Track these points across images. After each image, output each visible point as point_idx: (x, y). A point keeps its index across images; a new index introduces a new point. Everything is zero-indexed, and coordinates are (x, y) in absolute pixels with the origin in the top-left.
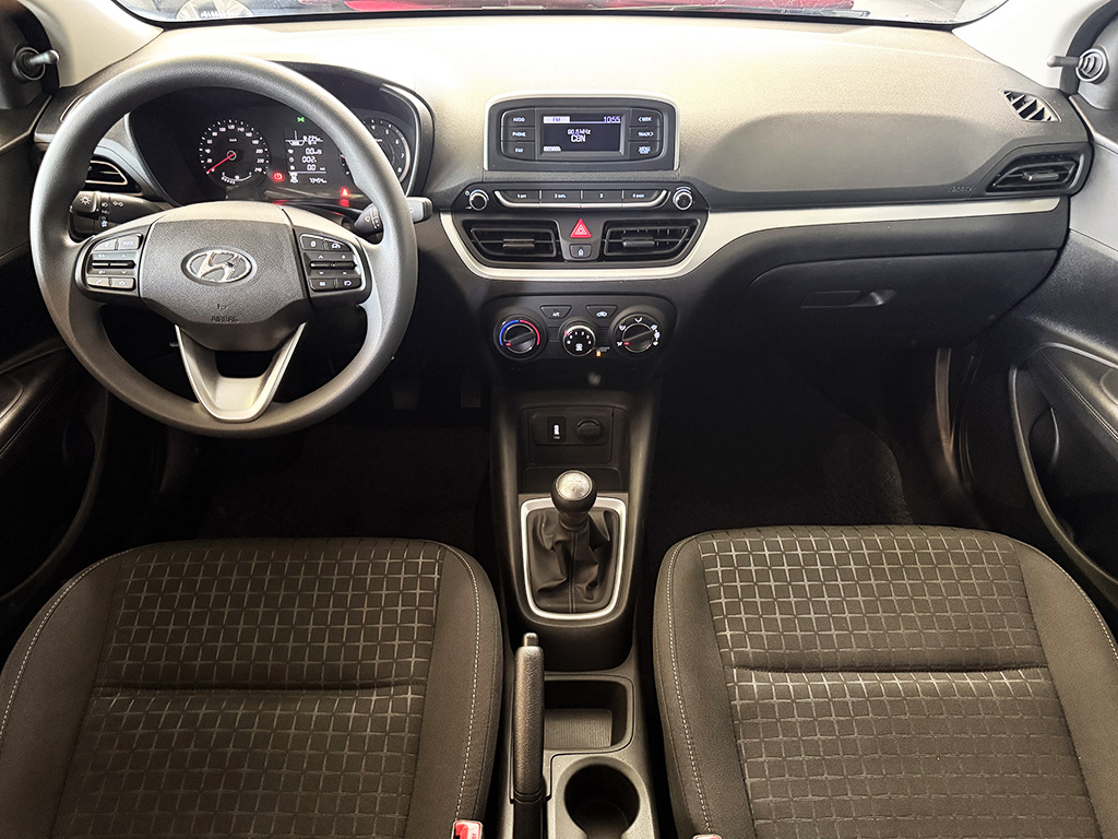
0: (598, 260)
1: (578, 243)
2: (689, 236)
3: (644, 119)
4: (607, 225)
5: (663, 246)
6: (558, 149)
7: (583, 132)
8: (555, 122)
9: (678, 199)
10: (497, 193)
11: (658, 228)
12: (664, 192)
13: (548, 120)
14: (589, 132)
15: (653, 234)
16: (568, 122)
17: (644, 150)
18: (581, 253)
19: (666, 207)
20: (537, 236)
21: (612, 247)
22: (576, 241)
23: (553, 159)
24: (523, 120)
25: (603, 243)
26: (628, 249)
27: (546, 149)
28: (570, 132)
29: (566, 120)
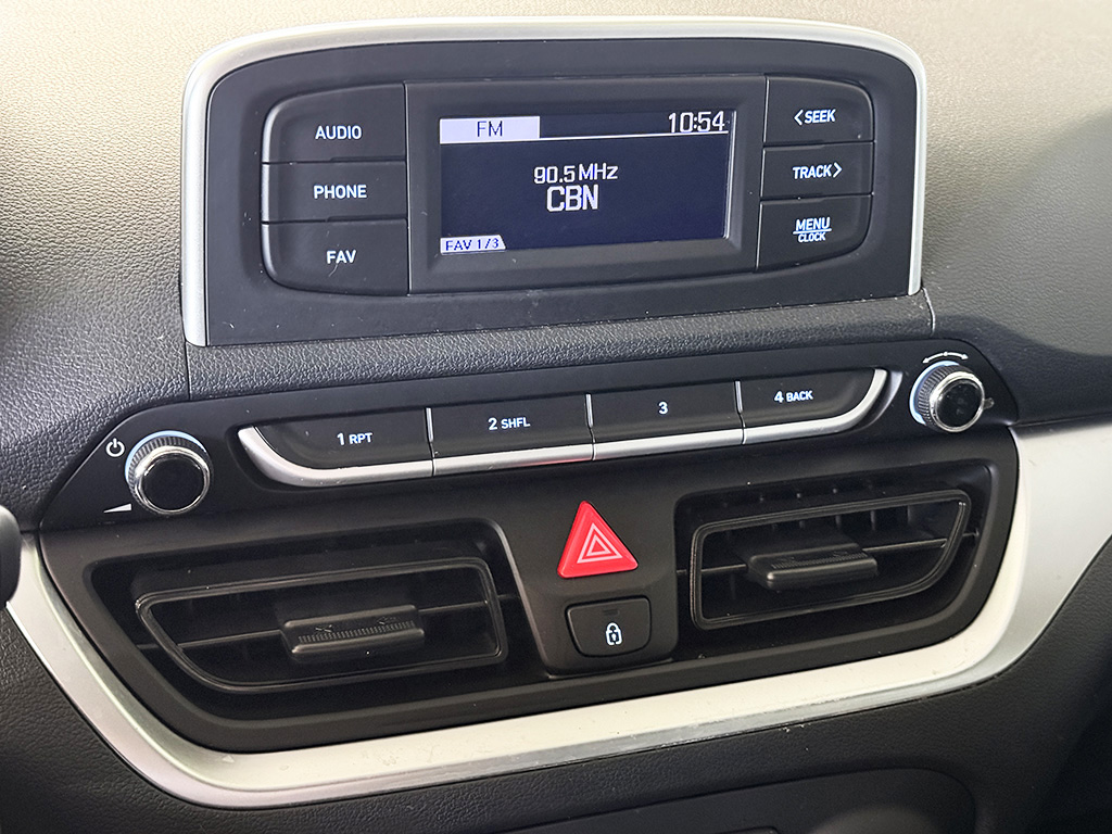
0: (678, 654)
1: (604, 595)
2: (975, 520)
3: (813, 117)
4: (688, 514)
5: (893, 568)
6: (493, 243)
7: (593, 171)
8: (485, 138)
9: (936, 396)
10: (250, 438)
11: (871, 506)
12: (880, 377)
13: (456, 131)
14: (611, 173)
15: (855, 528)
16: (536, 137)
17: (812, 230)
18: (614, 635)
19: (890, 425)
20: (414, 588)
21: (714, 591)
23: (480, 278)
24: (353, 132)
25: (683, 583)
26: (791, 593)
27: (449, 245)
28: (542, 175)
29: (524, 129)
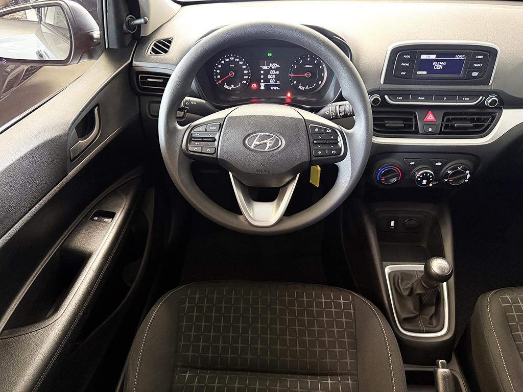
0: (439, 134)
1: (430, 124)
2: (492, 121)
3: (479, 57)
4: (445, 115)
5: (476, 127)
6: (425, 73)
7: (442, 63)
8: (427, 58)
9: (490, 101)
10: (386, 97)
11: (476, 117)
12: (481, 97)
13: (423, 57)
14: (445, 64)
15: (472, 120)
16: (435, 58)
17: (475, 74)
18: (430, 130)
19: (481, 105)
20: (404, 120)
21: (447, 127)
22: (426, 123)
23: (422, 77)
24: (409, 57)
25: (442, 124)
26: (458, 128)
27: (419, 73)
28: (434, 63)
29: (433, 57)
